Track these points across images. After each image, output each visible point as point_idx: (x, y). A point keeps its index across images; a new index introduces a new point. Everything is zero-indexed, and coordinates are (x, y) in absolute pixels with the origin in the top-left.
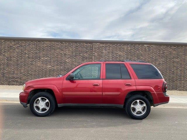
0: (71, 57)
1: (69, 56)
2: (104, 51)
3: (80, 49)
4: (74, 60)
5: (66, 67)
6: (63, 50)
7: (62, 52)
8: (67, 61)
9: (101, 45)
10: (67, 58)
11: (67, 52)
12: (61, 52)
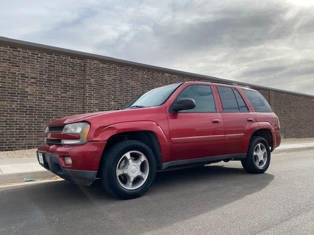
0: (38, 82)
1: (33, 80)
2: (106, 77)
3: (59, 67)
4: (46, 89)
5: (27, 105)
6: (17, 66)
7: (14, 70)
8: (27, 90)
9: (101, 65)
10: (30, 85)
11: (29, 70)
12: (12, 70)
